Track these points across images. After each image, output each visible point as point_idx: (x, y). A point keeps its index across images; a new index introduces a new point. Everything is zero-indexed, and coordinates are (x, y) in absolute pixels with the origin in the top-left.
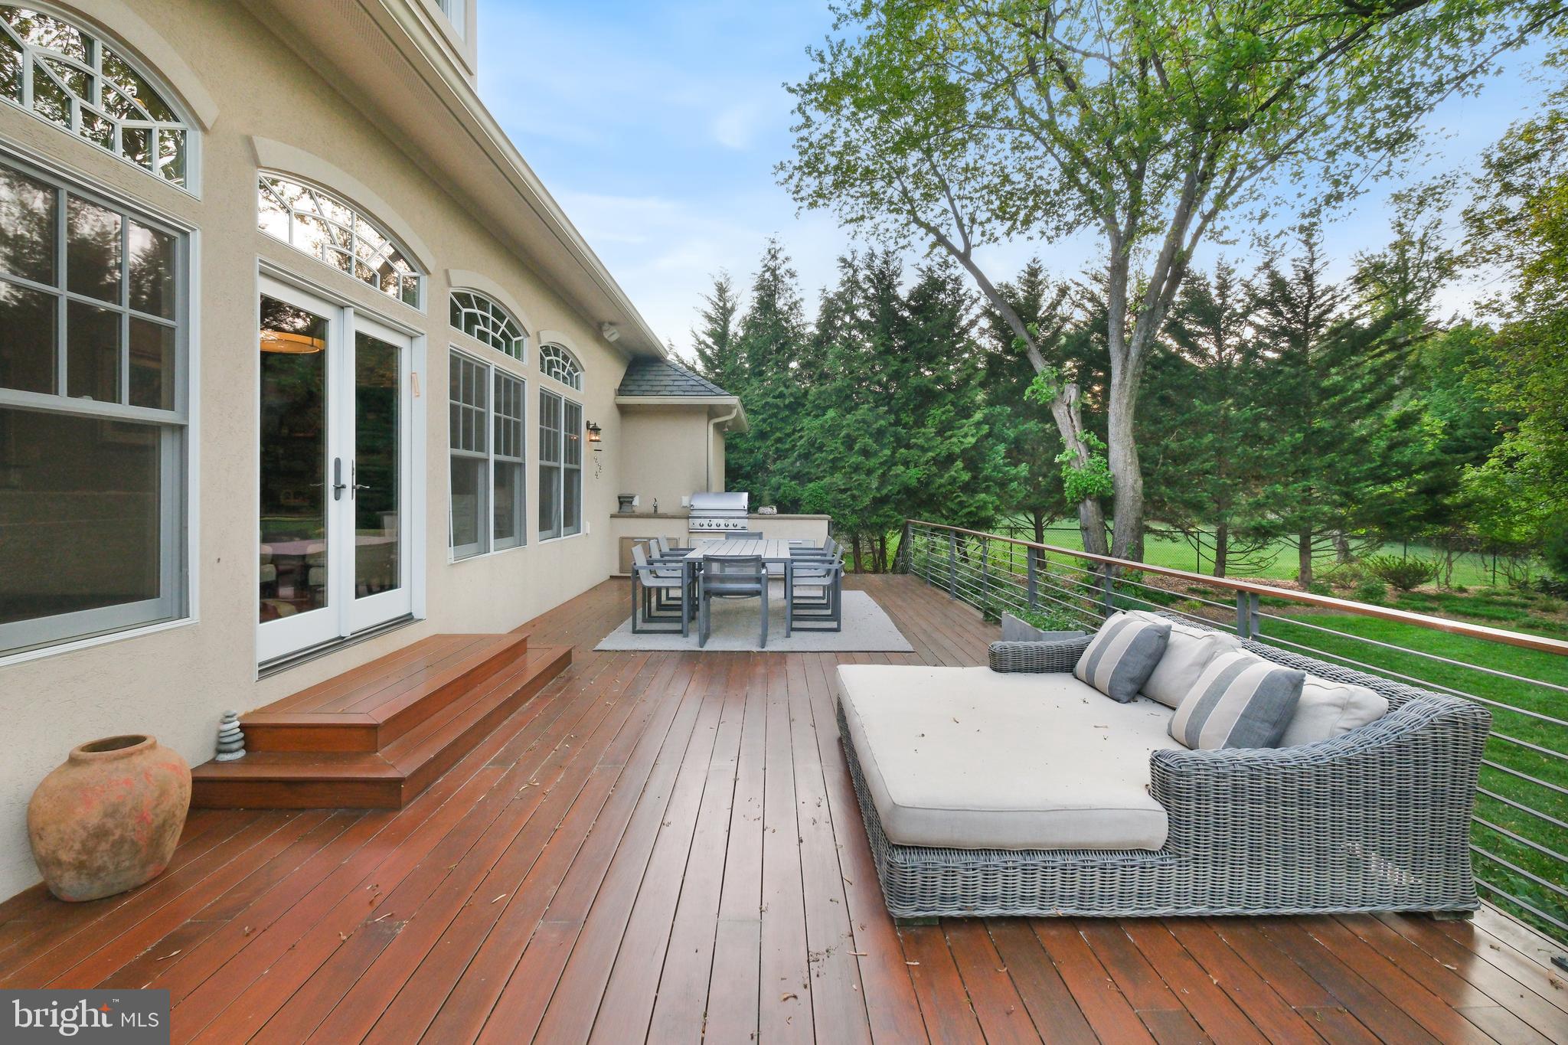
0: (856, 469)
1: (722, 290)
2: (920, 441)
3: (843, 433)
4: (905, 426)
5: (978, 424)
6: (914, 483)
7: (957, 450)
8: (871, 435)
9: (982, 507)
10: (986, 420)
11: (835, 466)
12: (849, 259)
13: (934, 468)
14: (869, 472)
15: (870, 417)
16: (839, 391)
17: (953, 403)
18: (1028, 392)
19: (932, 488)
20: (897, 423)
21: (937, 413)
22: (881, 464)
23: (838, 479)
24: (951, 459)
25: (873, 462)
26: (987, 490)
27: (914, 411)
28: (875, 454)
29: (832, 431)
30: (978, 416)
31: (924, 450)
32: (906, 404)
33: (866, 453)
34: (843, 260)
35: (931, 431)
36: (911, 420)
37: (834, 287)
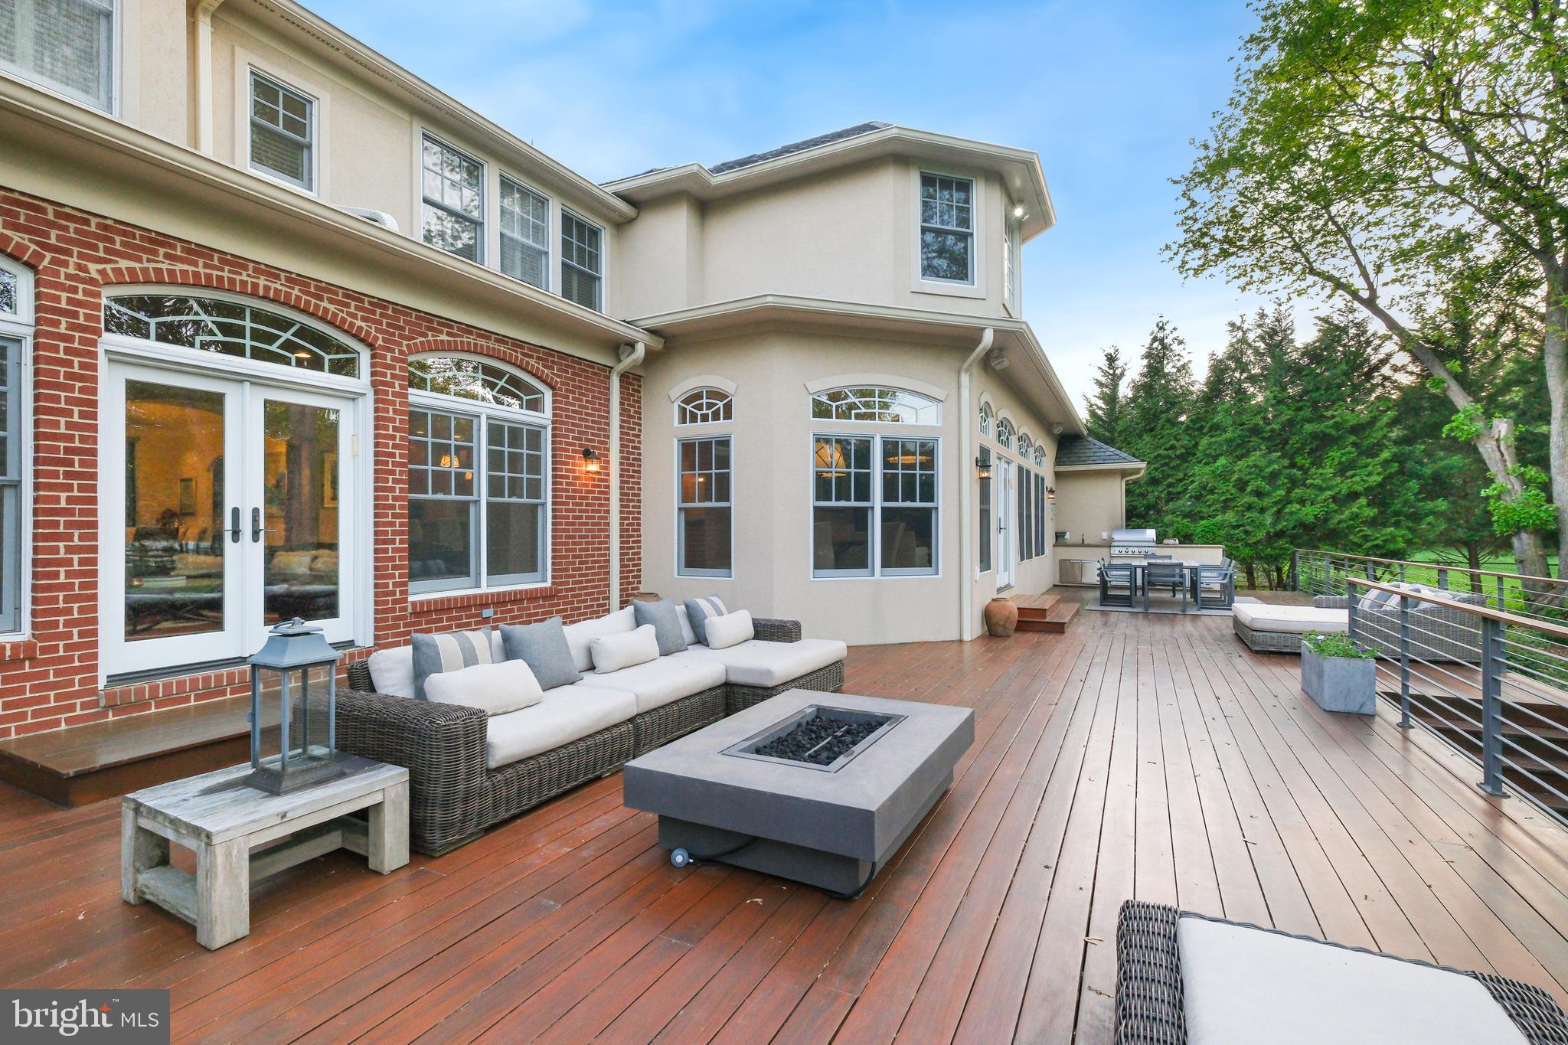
0: (1249, 507)
1: (1111, 359)
2: (1318, 481)
3: (1235, 477)
4: (1301, 468)
5: (1386, 463)
6: (1311, 519)
7: (1360, 488)
8: (1264, 478)
9: (1393, 539)
10: (1395, 458)
11: (1226, 506)
12: (1238, 324)
13: (1333, 506)
14: (1262, 510)
15: (1262, 462)
16: (1229, 441)
17: (1354, 444)
18: (1446, 429)
19: (1332, 523)
20: (1293, 465)
21: (1335, 454)
22: (1275, 503)
23: (1230, 516)
24: (1354, 496)
25: (1266, 502)
26: (1397, 524)
27: (1312, 452)
28: (1269, 494)
29: (1224, 476)
30: (1385, 455)
31: (1321, 489)
32: (1302, 448)
33: (1259, 494)
34: (1233, 325)
35: (1329, 471)
36: (1307, 462)
37: (1221, 350)
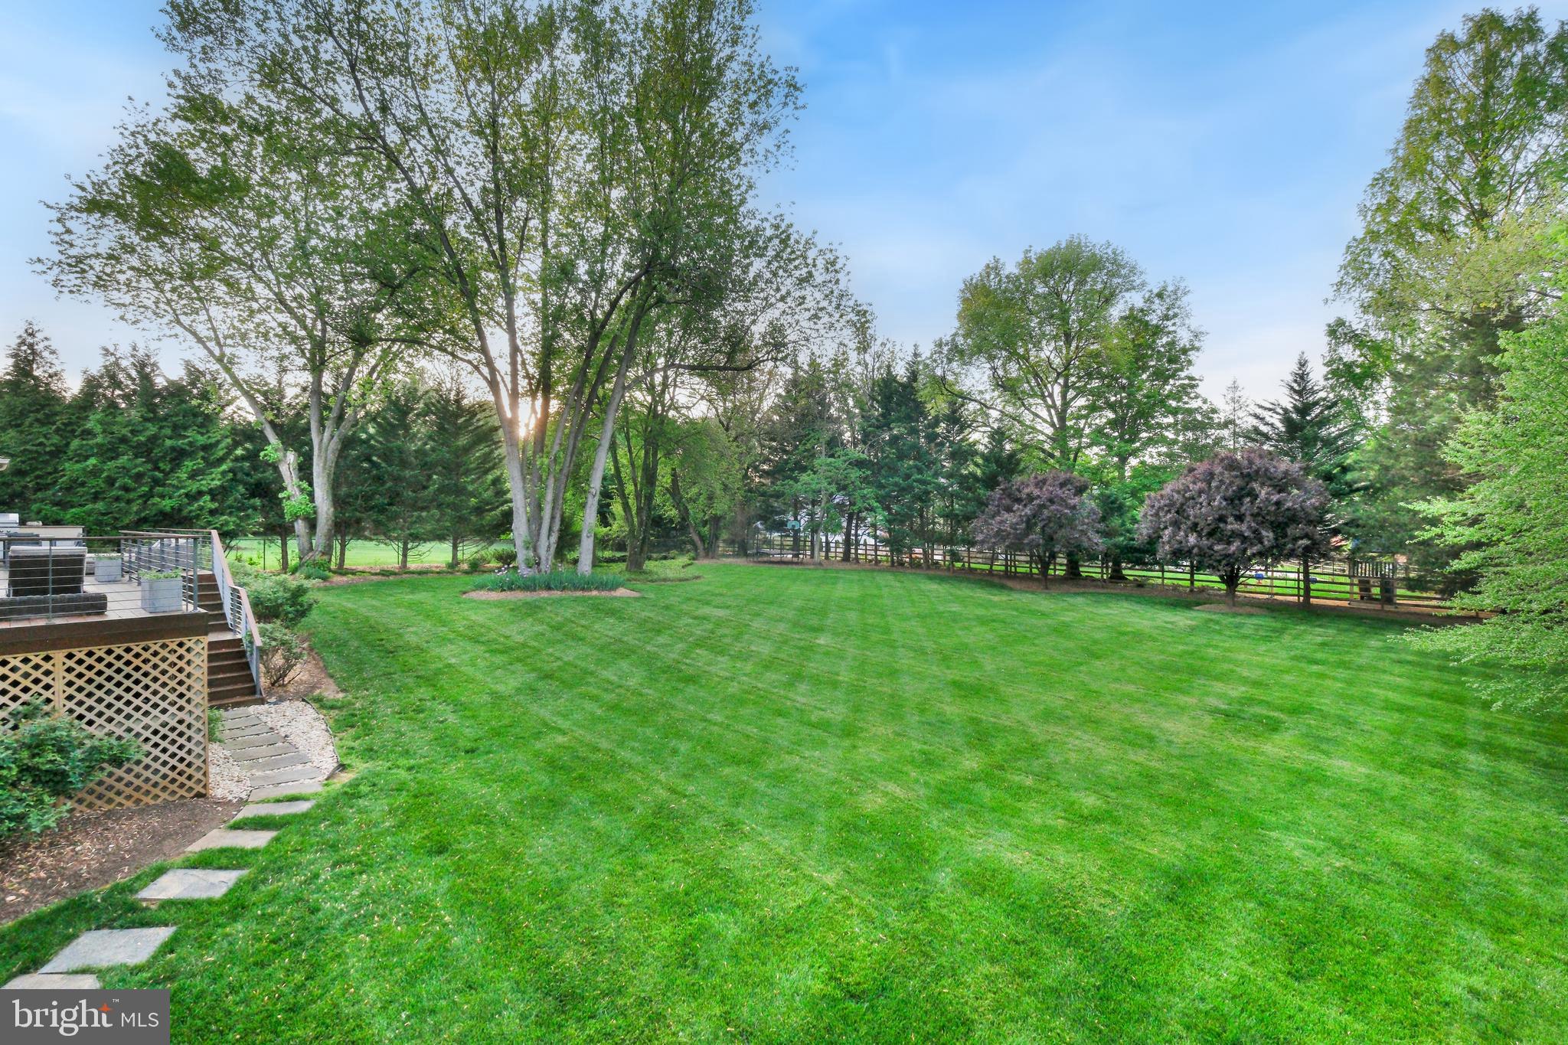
0: (117, 499)
2: (175, 482)
3: (104, 475)
4: (163, 471)
5: (224, 473)
6: (168, 509)
7: (204, 489)
8: (131, 477)
9: (227, 523)
10: (231, 470)
11: (96, 497)
12: (112, 350)
13: (186, 500)
14: (129, 502)
15: (128, 465)
16: (99, 446)
17: (203, 458)
18: (262, 454)
19: (185, 513)
20: (157, 468)
21: (189, 464)
22: (140, 497)
23: (100, 506)
24: (200, 494)
25: (132, 495)
26: (230, 514)
27: (172, 460)
28: (134, 490)
29: (95, 473)
30: (224, 467)
31: (178, 488)
32: (164, 457)
33: (126, 489)
34: (107, 350)
35: (184, 476)
36: (168, 468)
37: (96, 368)
